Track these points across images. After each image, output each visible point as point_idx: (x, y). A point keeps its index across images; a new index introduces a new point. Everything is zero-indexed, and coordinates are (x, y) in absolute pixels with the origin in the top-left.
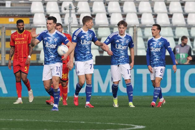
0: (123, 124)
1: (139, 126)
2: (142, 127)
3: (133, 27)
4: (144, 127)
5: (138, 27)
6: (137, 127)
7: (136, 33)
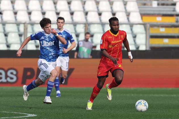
0: (16, 113)
1: (31, 115)
2: (34, 115)
3: (24, 24)
4: (36, 115)
5: (28, 24)
6: (30, 115)
7: (27, 29)
